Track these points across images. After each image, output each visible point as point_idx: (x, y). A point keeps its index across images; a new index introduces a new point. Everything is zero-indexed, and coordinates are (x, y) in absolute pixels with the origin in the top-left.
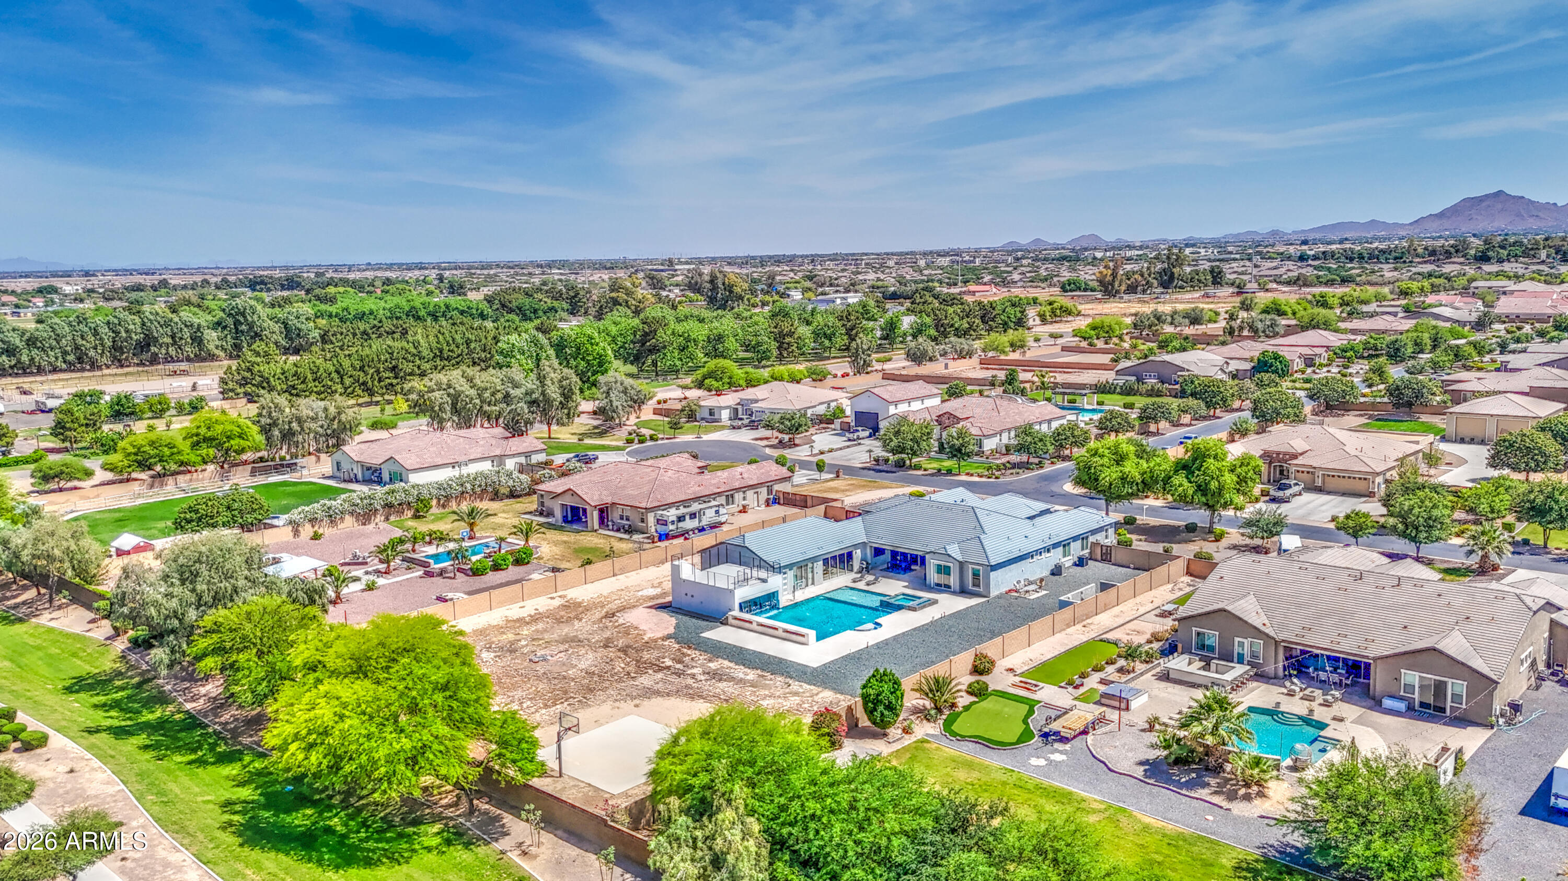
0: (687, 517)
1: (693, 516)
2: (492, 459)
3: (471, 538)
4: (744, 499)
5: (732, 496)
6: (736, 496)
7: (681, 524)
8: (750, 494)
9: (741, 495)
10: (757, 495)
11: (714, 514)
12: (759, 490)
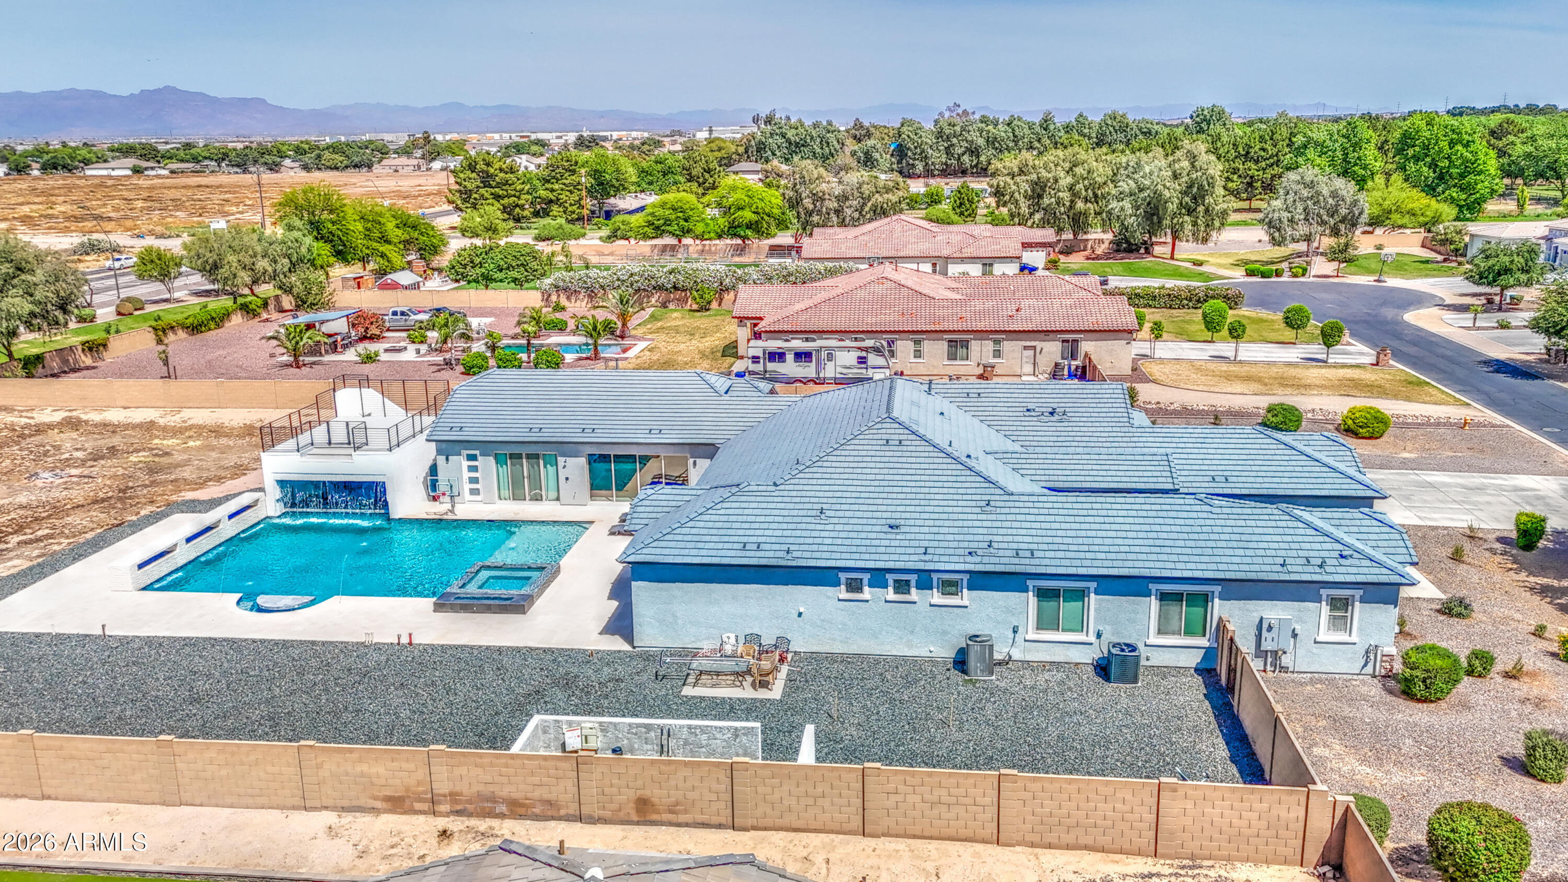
0: (790, 357)
1: (802, 356)
4: (997, 354)
5: (965, 344)
6: (975, 346)
7: (771, 366)
8: (1011, 347)
9: (989, 346)
10: (1031, 353)
11: (854, 362)
12: (1039, 344)
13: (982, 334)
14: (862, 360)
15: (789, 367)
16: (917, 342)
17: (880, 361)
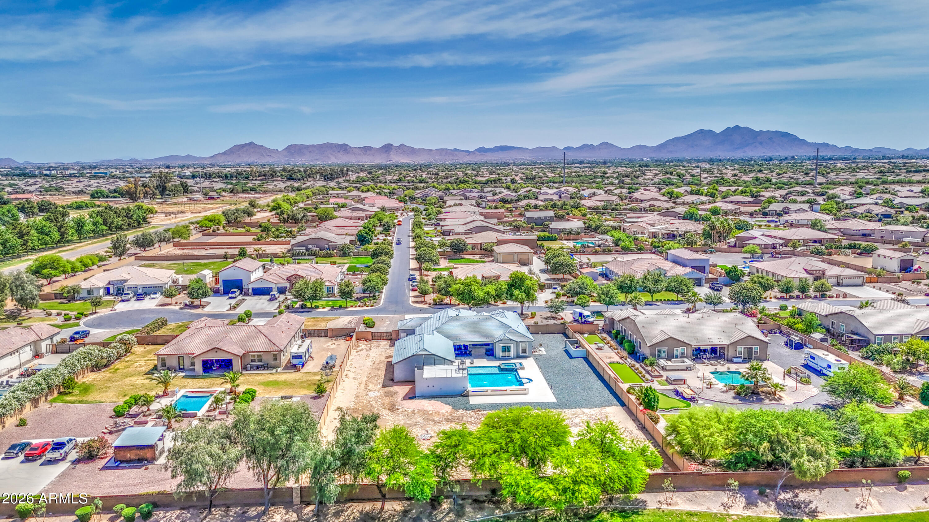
2: (30, 344)
3: (165, 394)
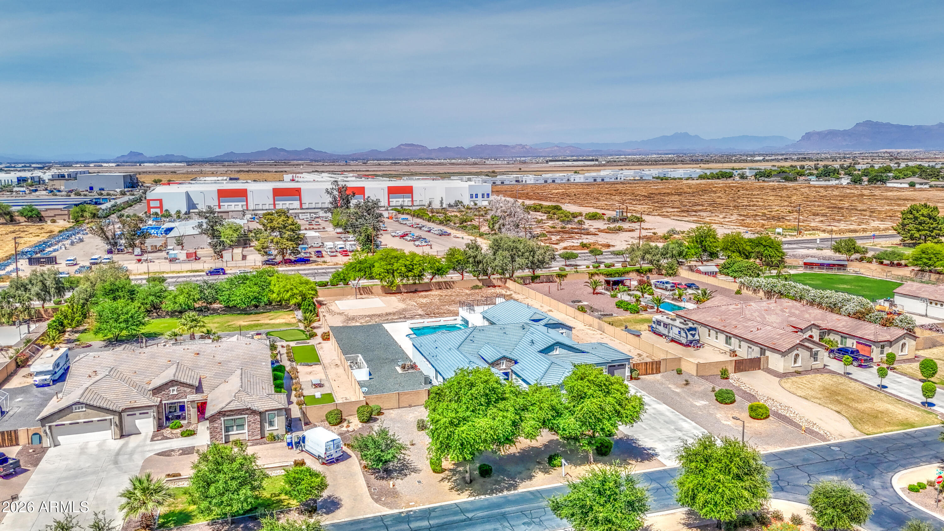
4: (740, 346)
5: (731, 339)
6: (733, 340)
8: (744, 345)
10: (750, 350)
11: (677, 333)
12: (753, 347)
13: (736, 336)
14: (680, 332)
15: (661, 329)
16: (717, 332)
17: (684, 335)
